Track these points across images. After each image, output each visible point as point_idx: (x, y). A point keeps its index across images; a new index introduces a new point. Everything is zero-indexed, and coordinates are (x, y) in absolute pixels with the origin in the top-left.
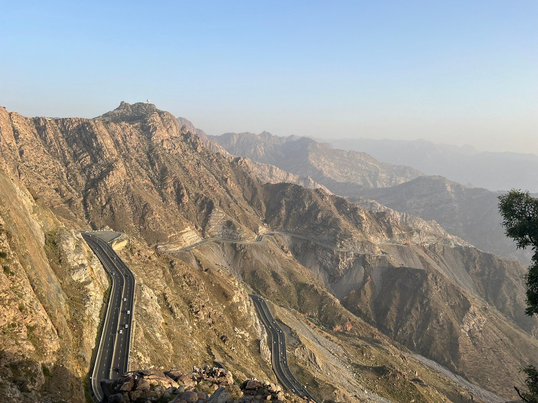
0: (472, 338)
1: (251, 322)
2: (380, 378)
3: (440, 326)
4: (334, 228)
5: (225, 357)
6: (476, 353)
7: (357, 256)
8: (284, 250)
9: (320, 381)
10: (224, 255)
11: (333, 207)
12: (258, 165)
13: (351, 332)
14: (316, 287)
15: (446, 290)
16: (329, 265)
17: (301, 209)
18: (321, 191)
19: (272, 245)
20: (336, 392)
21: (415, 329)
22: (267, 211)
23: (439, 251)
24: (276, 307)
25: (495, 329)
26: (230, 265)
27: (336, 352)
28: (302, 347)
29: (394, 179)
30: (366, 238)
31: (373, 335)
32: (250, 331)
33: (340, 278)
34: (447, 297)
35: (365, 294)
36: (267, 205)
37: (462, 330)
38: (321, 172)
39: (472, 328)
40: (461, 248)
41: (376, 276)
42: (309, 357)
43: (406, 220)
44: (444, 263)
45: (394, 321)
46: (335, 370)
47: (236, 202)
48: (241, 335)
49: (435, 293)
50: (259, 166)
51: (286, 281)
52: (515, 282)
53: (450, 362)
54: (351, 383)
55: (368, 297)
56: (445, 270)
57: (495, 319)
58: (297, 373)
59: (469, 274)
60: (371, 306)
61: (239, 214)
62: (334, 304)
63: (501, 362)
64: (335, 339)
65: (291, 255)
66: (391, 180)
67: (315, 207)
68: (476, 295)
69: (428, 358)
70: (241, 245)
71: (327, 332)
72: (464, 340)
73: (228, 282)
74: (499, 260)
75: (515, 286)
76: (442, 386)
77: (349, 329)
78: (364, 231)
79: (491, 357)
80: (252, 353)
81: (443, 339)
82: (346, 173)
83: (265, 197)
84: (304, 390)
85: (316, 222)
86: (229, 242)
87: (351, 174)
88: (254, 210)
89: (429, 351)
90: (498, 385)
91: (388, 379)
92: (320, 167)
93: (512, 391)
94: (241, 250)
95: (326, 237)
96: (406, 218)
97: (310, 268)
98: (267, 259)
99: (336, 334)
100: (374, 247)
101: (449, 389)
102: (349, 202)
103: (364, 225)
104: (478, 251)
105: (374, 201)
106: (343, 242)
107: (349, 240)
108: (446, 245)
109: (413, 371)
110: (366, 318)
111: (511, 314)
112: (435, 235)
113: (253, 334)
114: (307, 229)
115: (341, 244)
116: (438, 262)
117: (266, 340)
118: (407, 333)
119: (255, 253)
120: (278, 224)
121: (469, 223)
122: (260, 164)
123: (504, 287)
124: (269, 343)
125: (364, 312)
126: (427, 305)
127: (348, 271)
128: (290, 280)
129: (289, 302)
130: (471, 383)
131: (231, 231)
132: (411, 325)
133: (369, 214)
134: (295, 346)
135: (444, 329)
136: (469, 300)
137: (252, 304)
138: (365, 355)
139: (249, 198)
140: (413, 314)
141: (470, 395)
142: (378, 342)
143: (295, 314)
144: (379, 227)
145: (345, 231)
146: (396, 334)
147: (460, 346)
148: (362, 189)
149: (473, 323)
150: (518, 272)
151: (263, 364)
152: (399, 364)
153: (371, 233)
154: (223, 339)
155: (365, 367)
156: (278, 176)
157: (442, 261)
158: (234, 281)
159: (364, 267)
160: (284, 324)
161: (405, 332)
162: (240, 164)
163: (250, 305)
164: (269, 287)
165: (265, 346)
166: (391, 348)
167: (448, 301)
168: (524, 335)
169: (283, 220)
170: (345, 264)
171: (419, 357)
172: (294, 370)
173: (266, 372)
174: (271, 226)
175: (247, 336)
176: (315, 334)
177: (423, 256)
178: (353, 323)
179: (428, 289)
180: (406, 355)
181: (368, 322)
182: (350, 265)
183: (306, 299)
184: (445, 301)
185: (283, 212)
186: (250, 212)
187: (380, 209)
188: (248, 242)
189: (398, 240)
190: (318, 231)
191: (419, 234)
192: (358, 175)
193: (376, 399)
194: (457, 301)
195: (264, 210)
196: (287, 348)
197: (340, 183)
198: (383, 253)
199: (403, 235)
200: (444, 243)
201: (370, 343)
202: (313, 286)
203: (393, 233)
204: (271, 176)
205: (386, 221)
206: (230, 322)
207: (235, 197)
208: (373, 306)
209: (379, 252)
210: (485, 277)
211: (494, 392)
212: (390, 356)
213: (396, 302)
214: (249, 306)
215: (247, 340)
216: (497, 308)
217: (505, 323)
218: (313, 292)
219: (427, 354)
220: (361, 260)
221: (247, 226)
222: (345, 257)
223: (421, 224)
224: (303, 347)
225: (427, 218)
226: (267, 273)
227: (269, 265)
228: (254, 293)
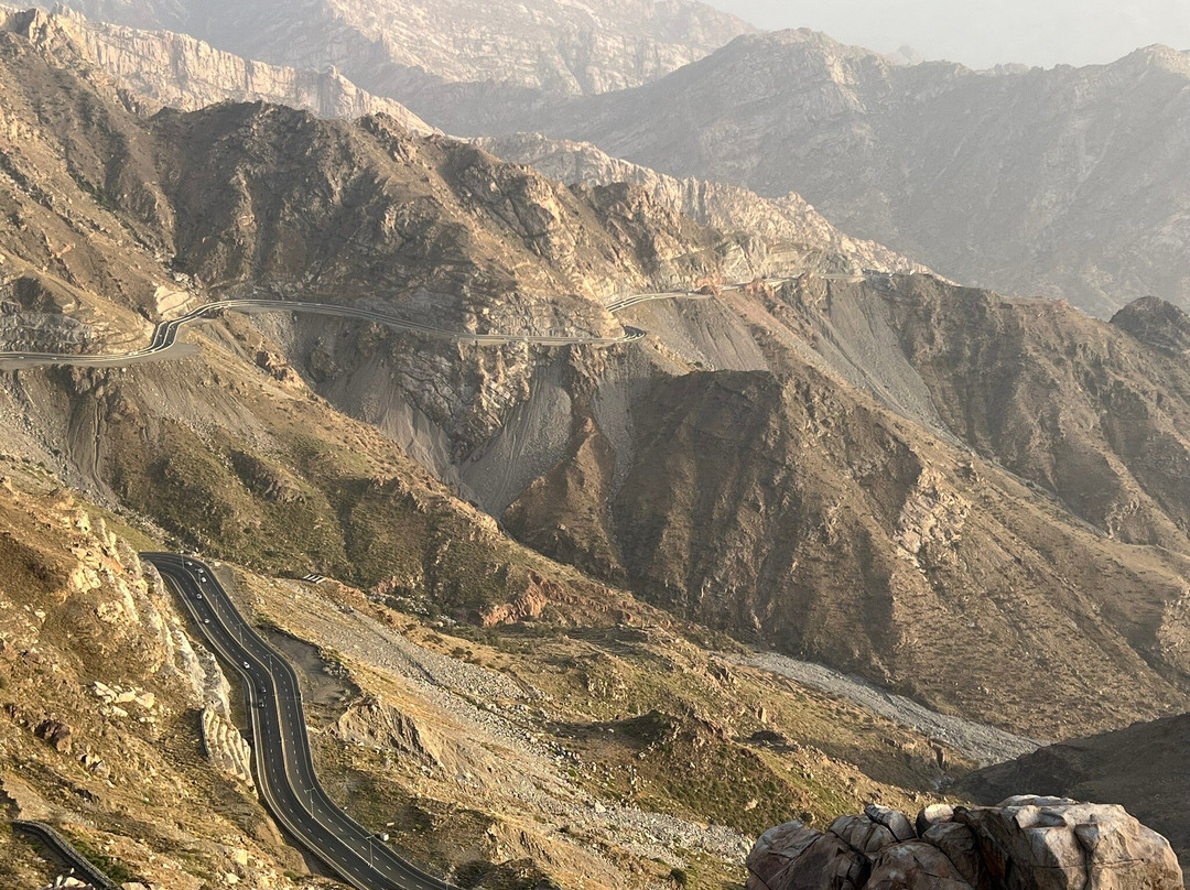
0: (931, 570)
1: (157, 653)
2: (642, 755)
3: (831, 549)
4: (450, 263)
5: (63, 796)
6: (944, 614)
7: (540, 354)
8: (268, 369)
9: (436, 805)
10: (26, 419)
11: (437, 183)
12: (121, 37)
13: (544, 619)
14: (405, 486)
15: (843, 428)
16: (448, 400)
17: (316, 205)
18: (383, 125)
19: (219, 355)
20: (493, 830)
21: (753, 573)
22: (178, 225)
23: (814, 300)
24: (254, 581)
25: (999, 530)
26: (56, 453)
27: (494, 698)
28: (364, 703)
29: (651, 54)
30: (567, 284)
31: (619, 617)
32: (159, 686)
33: (492, 441)
34: (847, 452)
35: (581, 482)
36: (177, 198)
37: (900, 552)
38: (379, 48)
39: (928, 538)
40: (884, 279)
41: (612, 416)
42: (394, 733)
43: (701, 203)
44: (832, 339)
45: (685, 556)
46: (489, 759)
47: (40, 197)
48: (124, 705)
49: (810, 448)
50: (123, 43)
51: (291, 482)
52: (1053, 372)
53: (868, 659)
54: (547, 791)
55: (592, 492)
56: (836, 364)
57: (995, 497)
58: (354, 795)
59: (914, 364)
60: (604, 520)
61: (63, 248)
62: (476, 536)
63: (1019, 629)
64: (486, 653)
65: (299, 383)
66: (639, 59)
67: (366, 189)
68: (940, 431)
69: (800, 659)
70: (91, 370)
71: (459, 634)
72: (908, 579)
73: (47, 521)
74: (1003, 306)
75: (1053, 385)
76: (845, 737)
77: (536, 610)
78: (558, 262)
79: (991, 620)
80: (176, 760)
81: (841, 589)
82: (478, 46)
83: (164, 166)
84: (382, 847)
85: (379, 247)
86: (38, 363)
87: (495, 47)
88: (126, 225)
89: (800, 635)
90: (1013, 702)
91: (670, 750)
92: (375, 26)
93: (1055, 712)
94: (95, 389)
95: (423, 300)
96: (701, 196)
97: (378, 421)
98: (206, 411)
99: (490, 637)
100: (598, 317)
101: (870, 742)
102: (493, 158)
103: (555, 240)
104: (938, 283)
105: (585, 144)
106: (486, 311)
107: (509, 302)
108: (837, 277)
109: (754, 711)
110: (591, 564)
111: (1044, 477)
112: (799, 248)
113: (170, 693)
114: (347, 277)
115: (481, 319)
116: (814, 338)
117: (227, 706)
118: (730, 591)
119: (153, 395)
120: (232, 270)
121: (909, 191)
122: (128, 32)
123: (1021, 390)
124: (241, 716)
125: (585, 544)
126: (786, 489)
127: (515, 412)
128: (308, 476)
129: (314, 554)
130: (934, 710)
131: (40, 321)
132: (739, 561)
133: (570, 198)
134: (338, 706)
135: (845, 556)
136: (916, 450)
137: (160, 585)
138: (591, 688)
139: (97, 178)
140: (744, 525)
141: (934, 748)
142: (635, 635)
143: (331, 594)
144: (608, 240)
145: (490, 268)
146: (694, 599)
147: (896, 603)
148: (539, 104)
149: (932, 522)
150: (1059, 336)
151: (222, 795)
152: (706, 695)
153: (584, 266)
154: (48, 734)
155: (593, 728)
156: (210, 75)
157: (826, 332)
158: (71, 513)
159: (570, 392)
160: (291, 638)
161: (721, 588)
162: (40, 40)
163: (150, 591)
164: (228, 511)
165: (224, 728)
166: (679, 650)
167: (850, 464)
168: (1084, 537)
169: (249, 252)
170: (501, 389)
171: (772, 662)
172: (338, 790)
173: (235, 818)
174: (204, 280)
175: (149, 705)
176: (412, 650)
177: (763, 323)
178: (548, 589)
179: (787, 436)
180: (729, 661)
181: (600, 576)
182: (521, 390)
183: (373, 534)
184: (842, 467)
185: (246, 220)
186: (111, 234)
187: (609, 172)
188: (116, 354)
189: (676, 279)
190: (392, 279)
191: (746, 250)
192: (521, 51)
193: (634, 824)
194: (880, 459)
195: (168, 221)
196: (307, 717)
197: (457, 85)
198: (629, 331)
199: (692, 261)
200: (829, 271)
201: (610, 644)
202: (395, 482)
203: (660, 256)
204: (181, 80)
205: (630, 216)
206: (75, 666)
207: (38, 178)
208: (610, 518)
209: (614, 332)
210: (963, 368)
211: (1006, 726)
212: (676, 674)
213: (683, 493)
214: (143, 597)
215: (152, 720)
216: (1003, 463)
217: (1027, 505)
218: (398, 504)
219: (796, 646)
220: (557, 366)
221: (104, 292)
222: (500, 365)
223: (754, 212)
224: (368, 702)
225: (770, 188)
226: (213, 462)
227: (216, 433)
228: (174, 545)
